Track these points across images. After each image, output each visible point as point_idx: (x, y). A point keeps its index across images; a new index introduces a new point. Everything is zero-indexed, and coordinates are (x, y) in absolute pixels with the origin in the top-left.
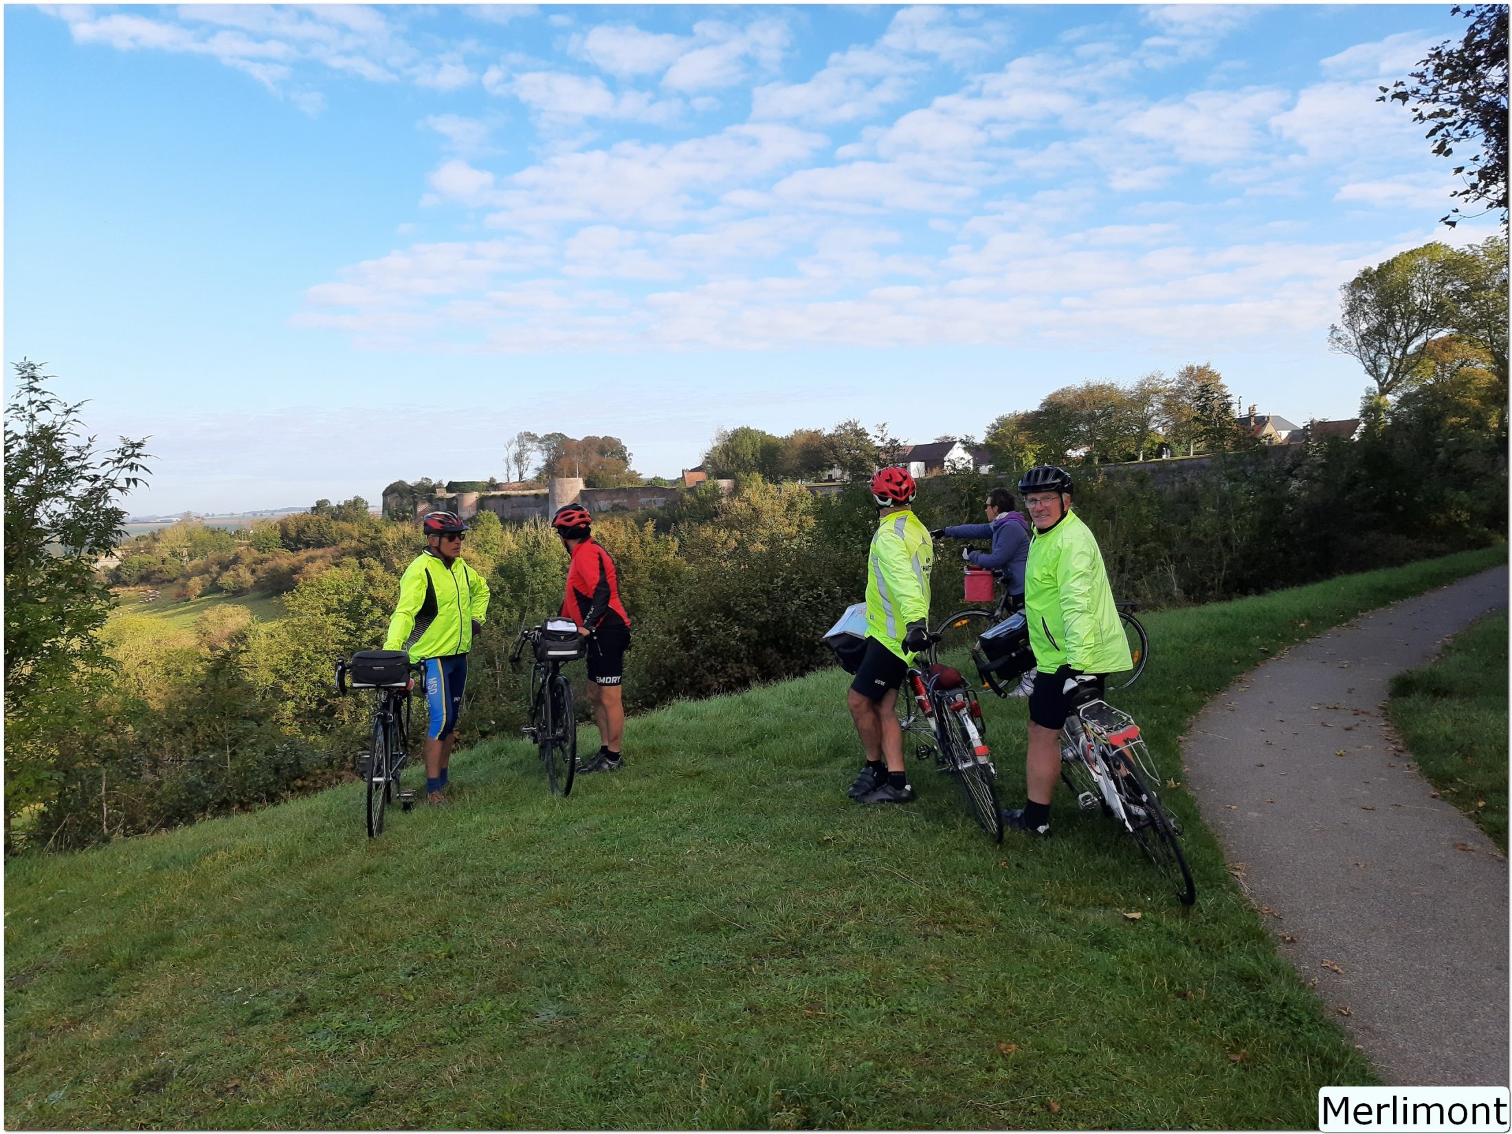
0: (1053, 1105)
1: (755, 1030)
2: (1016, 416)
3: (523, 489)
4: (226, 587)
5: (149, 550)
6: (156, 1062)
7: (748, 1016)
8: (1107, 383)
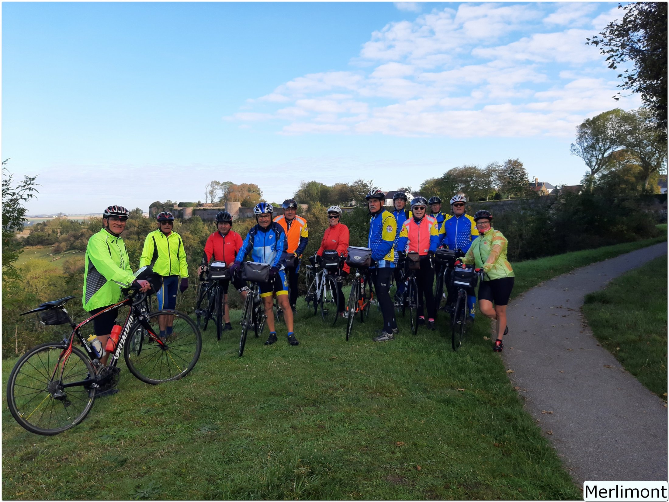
0: (418, 467)
1: (294, 436)
2: (433, 180)
3: (213, 207)
4: (77, 247)
5: (42, 230)
6: (32, 449)
7: (291, 430)
8: (473, 166)
